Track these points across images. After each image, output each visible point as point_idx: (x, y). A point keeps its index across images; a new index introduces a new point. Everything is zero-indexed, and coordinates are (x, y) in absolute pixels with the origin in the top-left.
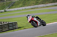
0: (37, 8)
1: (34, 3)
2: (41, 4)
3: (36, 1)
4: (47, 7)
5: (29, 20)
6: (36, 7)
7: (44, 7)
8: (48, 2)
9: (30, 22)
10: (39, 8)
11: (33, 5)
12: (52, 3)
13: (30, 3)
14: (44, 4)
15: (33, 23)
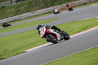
0: (19, 20)
1: (12, 13)
2: (25, 13)
3: (16, 8)
4: (36, 16)
5: (43, 33)
6: (17, 19)
7: (30, 17)
8: (37, 8)
9: (44, 36)
10: (22, 20)
11: (11, 15)
12: (43, 8)
13: (6, 13)
14: (30, 11)
15: (49, 36)
